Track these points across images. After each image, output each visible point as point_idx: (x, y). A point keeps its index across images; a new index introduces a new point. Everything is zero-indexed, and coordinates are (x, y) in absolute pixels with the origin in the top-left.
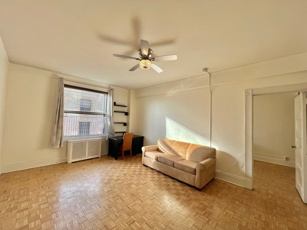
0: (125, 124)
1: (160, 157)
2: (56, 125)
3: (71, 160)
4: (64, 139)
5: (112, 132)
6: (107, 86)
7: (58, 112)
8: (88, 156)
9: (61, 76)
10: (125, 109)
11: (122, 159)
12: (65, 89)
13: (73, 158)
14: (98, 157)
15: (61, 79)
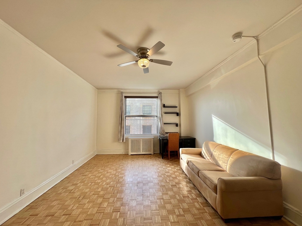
0: (177, 125)
1: (191, 161)
2: (120, 126)
3: (130, 153)
4: (125, 136)
5: (163, 132)
6: (157, 91)
7: (121, 117)
8: (142, 152)
9: (122, 91)
10: (176, 110)
11: (168, 159)
12: (127, 99)
13: (132, 152)
14: (151, 154)
15: (122, 93)
